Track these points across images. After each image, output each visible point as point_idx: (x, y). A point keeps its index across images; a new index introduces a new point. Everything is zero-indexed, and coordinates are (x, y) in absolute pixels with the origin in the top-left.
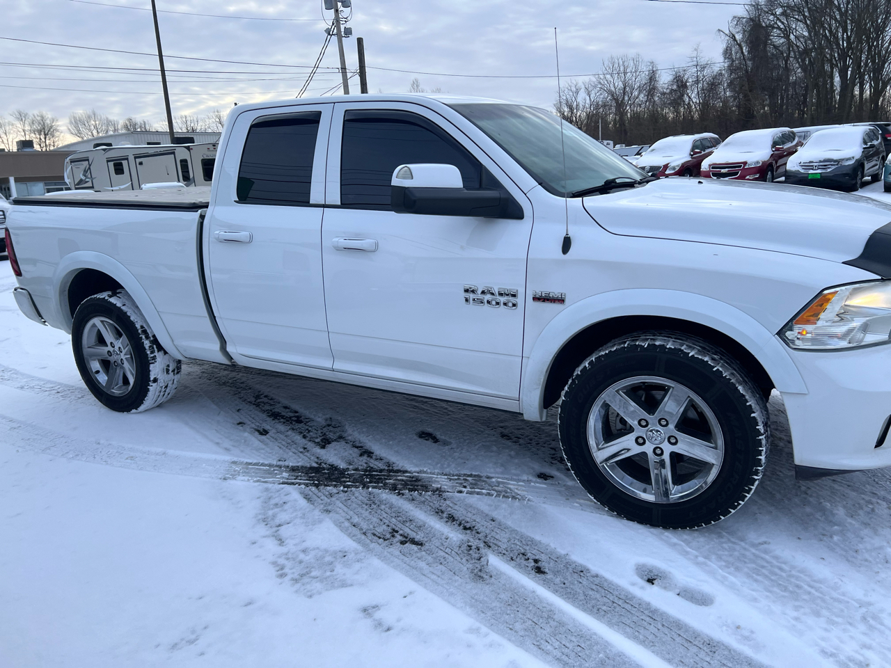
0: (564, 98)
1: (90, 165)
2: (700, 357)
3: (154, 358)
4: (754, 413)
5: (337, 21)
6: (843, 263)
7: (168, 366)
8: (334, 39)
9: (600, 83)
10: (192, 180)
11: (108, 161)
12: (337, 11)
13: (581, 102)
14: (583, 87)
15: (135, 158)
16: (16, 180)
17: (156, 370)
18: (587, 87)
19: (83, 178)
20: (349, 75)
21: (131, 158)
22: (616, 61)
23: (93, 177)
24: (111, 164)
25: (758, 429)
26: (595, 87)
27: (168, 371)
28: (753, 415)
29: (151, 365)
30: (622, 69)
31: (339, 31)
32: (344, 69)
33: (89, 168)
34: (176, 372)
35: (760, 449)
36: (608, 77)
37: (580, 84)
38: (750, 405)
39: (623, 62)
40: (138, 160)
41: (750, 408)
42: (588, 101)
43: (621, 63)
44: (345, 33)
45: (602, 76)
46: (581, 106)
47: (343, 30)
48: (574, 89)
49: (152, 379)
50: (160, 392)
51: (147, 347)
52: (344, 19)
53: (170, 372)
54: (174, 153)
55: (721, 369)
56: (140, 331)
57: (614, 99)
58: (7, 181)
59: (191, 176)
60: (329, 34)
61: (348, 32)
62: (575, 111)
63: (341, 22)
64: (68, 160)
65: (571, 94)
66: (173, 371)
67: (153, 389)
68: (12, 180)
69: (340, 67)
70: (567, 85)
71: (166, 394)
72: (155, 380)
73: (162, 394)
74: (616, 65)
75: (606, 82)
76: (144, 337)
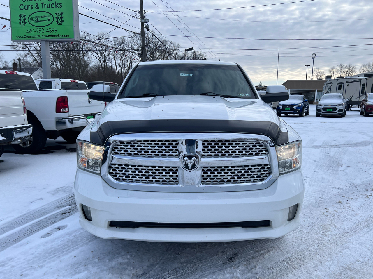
1: (331, 86)
10: (365, 93)
11: (337, 84)
15: (346, 83)
16: (318, 91)
19: (328, 91)
21: (345, 83)
23: (331, 90)
24: (338, 85)
33: (331, 87)
40: (347, 84)
54: (360, 81)
58: (315, 91)
59: (365, 91)
64: (325, 83)
68: (316, 90)
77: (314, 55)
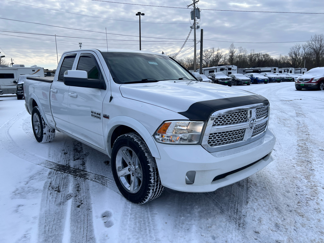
0: (293, 51)
2: (137, 142)
3: (45, 127)
4: (149, 164)
5: (195, 23)
6: (178, 113)
7: (50, 130)
8: (193, 29)
9: (309, 45)
12: (195, 20)
13: (300, 53)
14: (302, 47)
17: (45, 130)
18: (304, 46)
20: (197, 42)
22: (318, 36)
25: (150, 170)
26: (307, 47)
27: (49, 131)
28: (148, 164)
29: (44, 129)
30: (320, 39)
31: (195, 27)
32: (195, 40)
34: (53, 132)
35: (150, 177)
36: (313, 43)
37: (301, 46)
38: (148, 161)
39: (321, 37)
41: (148, 162)
42: (304, 52)
43: (320, 37)
44: (197, 28)
45: (310, 42)
46: (300, 54)
47: (196, 27)
48: (298, 47)
49: (44, 133)
50: (47, 137)
51: (43, 123)
52: (197, 23)
53: (50, 132)
55: (142, 147)
56: (42, 118)
57: (315, 52)
60: (191, 28)
61: (198, 27)
62: (298, 56)
63: (196, 24)
65: (297, 49)
66: (52, 131)
67: (44, 136)
69: (194, 39)
70: (295, 46)
71: (50, 138)
72: (45, 134)
73: (48, 138)
74: (317, 38)
75: (312, 45)
76: (42, 120)
77: (80, 44)
